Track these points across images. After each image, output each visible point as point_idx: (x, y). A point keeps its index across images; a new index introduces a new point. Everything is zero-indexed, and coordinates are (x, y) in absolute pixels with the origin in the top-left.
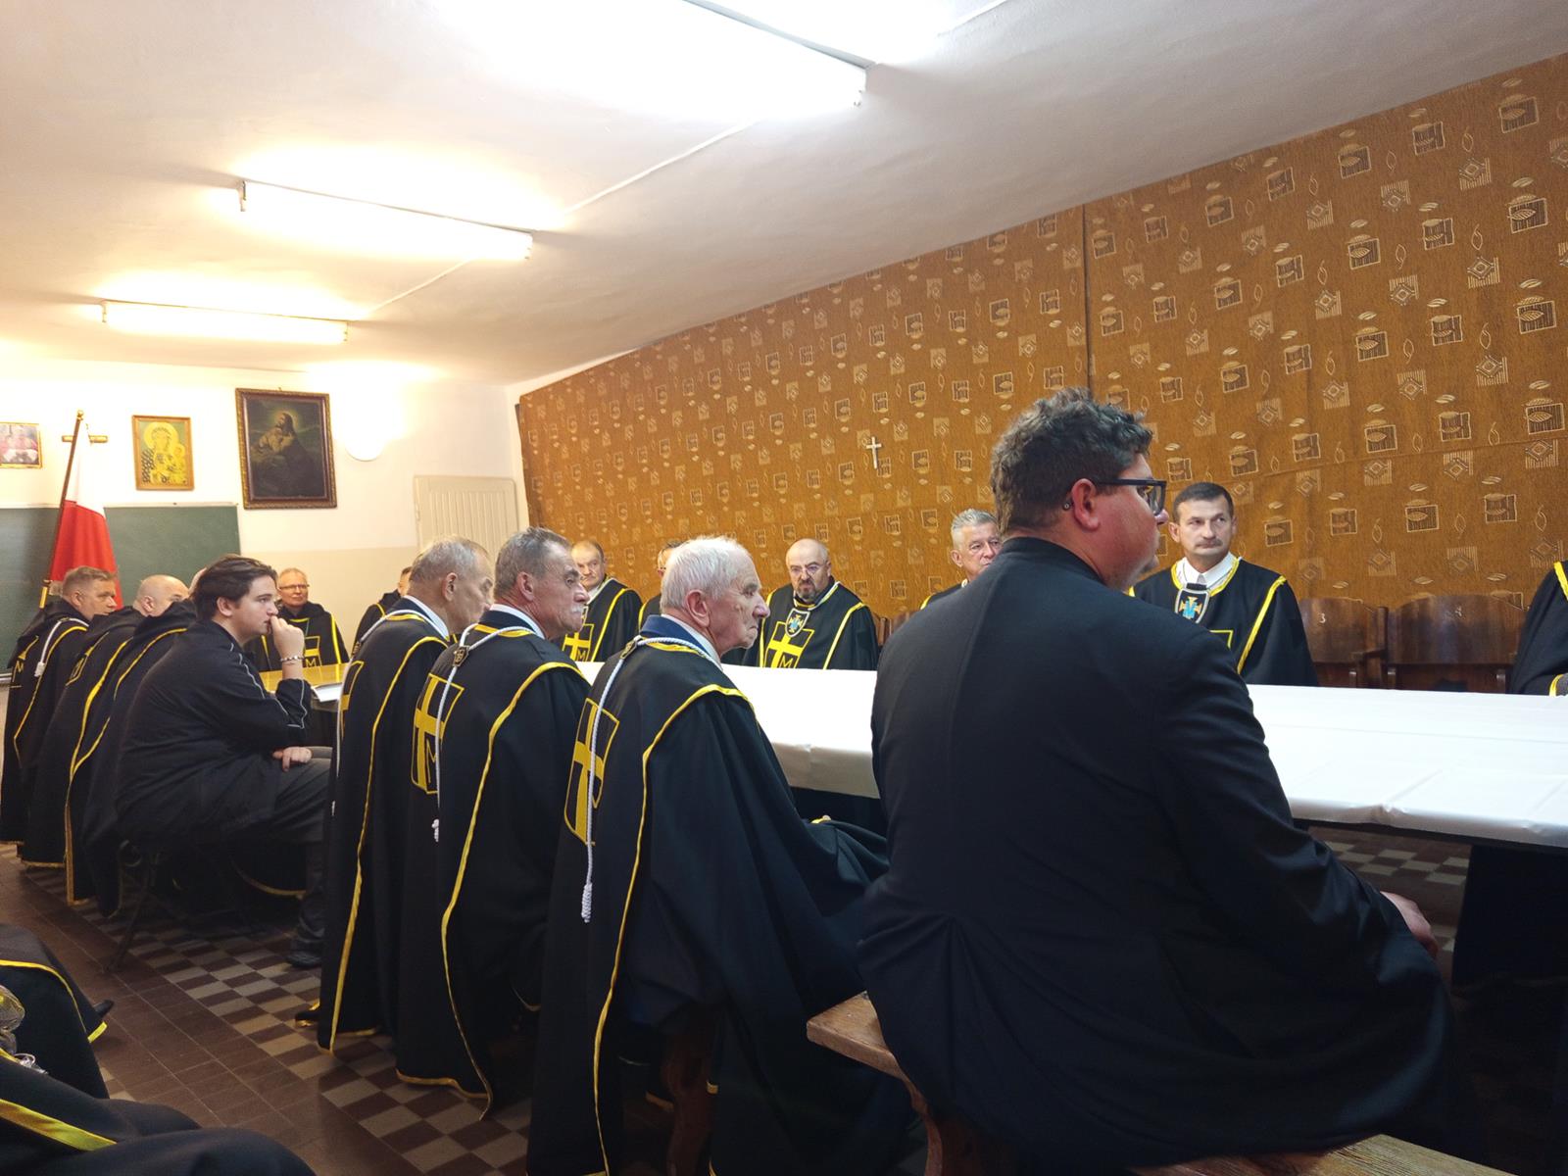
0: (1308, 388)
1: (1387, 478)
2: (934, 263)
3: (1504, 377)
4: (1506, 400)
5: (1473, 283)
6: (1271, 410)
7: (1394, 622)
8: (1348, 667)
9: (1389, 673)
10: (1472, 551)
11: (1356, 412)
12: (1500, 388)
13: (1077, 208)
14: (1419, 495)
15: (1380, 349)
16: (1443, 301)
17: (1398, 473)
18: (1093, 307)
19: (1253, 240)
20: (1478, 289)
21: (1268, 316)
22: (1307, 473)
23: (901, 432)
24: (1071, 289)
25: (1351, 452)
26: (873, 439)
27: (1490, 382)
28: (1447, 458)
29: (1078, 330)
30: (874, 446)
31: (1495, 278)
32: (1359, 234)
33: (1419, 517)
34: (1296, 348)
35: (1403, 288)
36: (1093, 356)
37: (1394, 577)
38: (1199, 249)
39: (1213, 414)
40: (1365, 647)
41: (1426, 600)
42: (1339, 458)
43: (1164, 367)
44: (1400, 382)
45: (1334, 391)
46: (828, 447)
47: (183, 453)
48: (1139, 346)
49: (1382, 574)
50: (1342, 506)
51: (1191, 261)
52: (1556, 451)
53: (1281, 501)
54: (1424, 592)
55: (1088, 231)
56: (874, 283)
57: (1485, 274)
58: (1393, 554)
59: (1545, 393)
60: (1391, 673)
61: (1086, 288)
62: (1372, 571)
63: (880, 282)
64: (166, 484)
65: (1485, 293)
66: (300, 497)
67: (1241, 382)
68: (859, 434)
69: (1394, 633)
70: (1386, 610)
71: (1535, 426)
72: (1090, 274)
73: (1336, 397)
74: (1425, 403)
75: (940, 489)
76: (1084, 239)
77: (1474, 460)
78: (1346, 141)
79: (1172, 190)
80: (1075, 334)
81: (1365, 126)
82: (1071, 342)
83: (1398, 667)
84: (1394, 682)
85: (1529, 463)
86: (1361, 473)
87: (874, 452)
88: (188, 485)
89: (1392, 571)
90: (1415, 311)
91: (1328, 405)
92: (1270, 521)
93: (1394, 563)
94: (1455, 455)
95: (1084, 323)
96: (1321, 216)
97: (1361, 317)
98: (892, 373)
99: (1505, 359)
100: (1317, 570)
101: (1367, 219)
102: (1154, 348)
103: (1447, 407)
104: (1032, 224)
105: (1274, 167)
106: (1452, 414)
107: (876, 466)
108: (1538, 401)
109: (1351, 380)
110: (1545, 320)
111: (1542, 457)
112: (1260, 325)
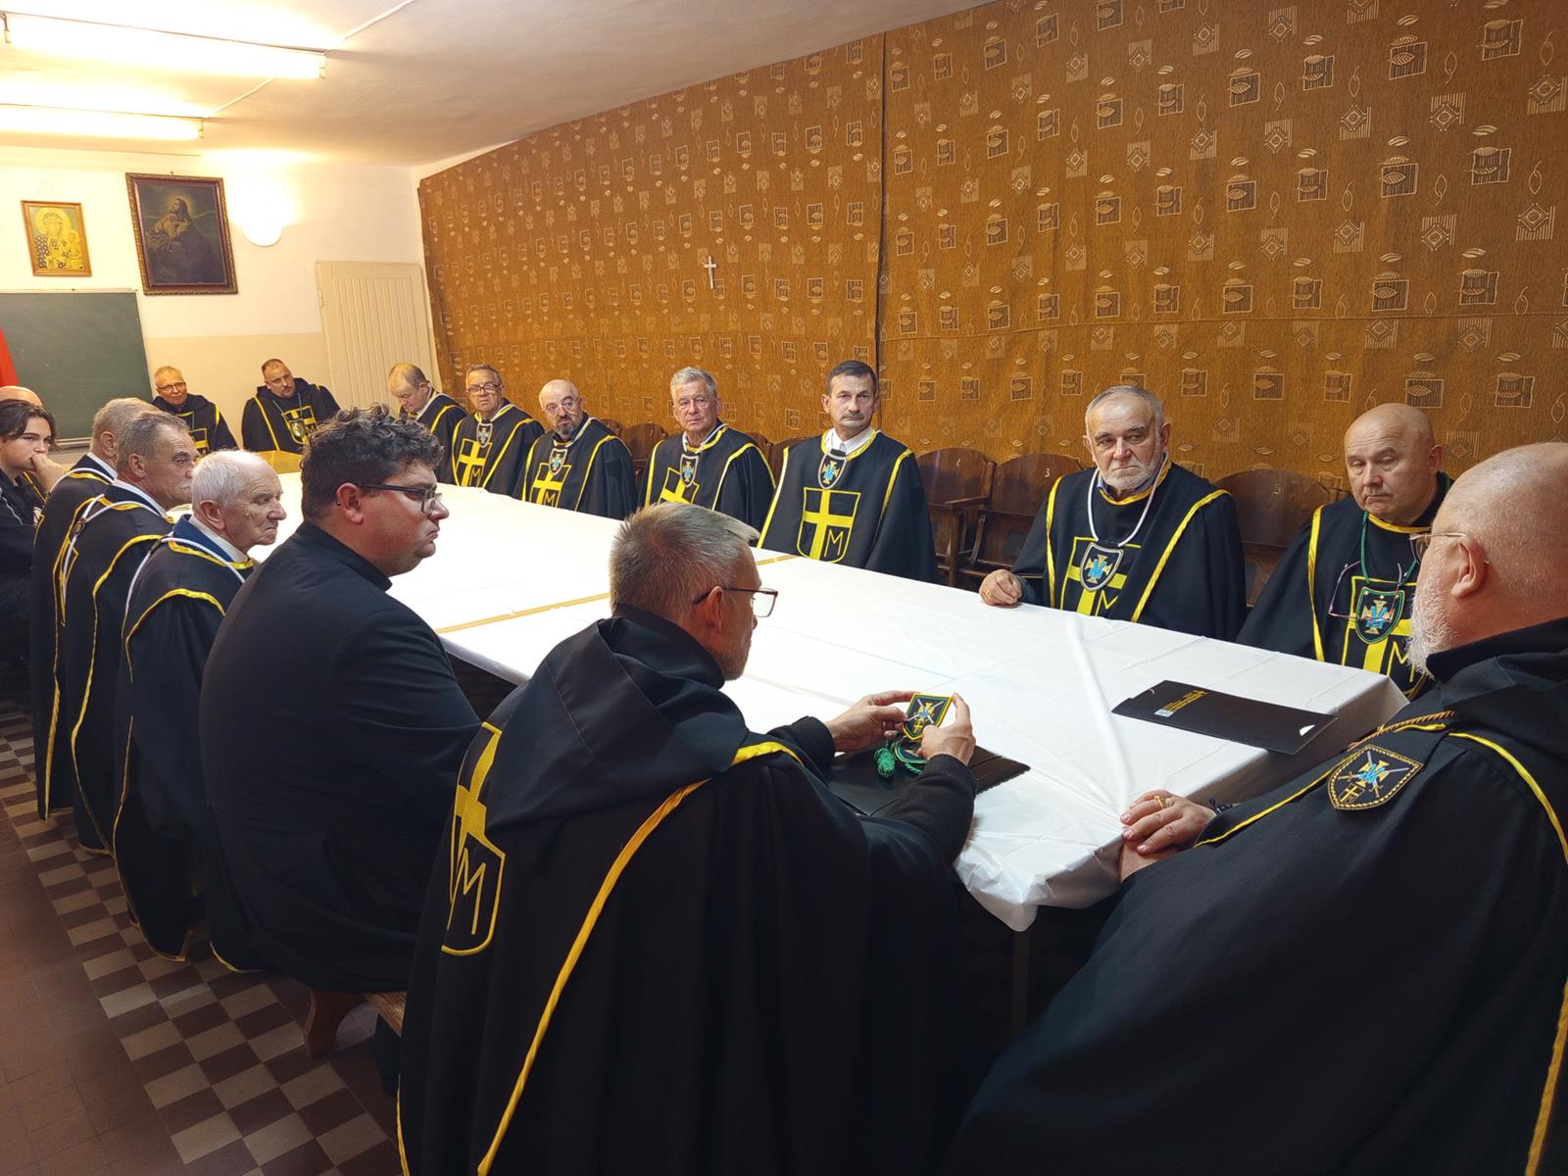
0: (1055, 248)
1: (1109, 345)
2: (761, 78)
3: (1210, 254)
4: (1209, 276)
5: (1194, 155)
6: (1024, 267)
11: (1090, 276)
12: (1205, 264)
13: (880, 35)
14: (1132, 363)
15: (1113, 215)
16: (1168, 171)
17: (1118, 340)
18: (888, 142)
19: (1021, 87)
20: (1197, 161)
21: (1027, 170)
22: (1047, 333)
23: (732, 255)
24: (871, 121)
25: (1083, 315)
26: (710, 258)
27: (1199, 258)
28: (1158, 329)
29: (876, 165)
30: (710, 266)
31: (1212, 152)
32: (1107, 92)
34: (1048, 205)
35: (1138, 153)
36: (888, 195)
38: (976, 92)
39: (978, 266)
42: (1074, 320)
43: (943, 213)
44: (1128, 249)
45: (1075, 253)
46: (673, 261)
47: (77, 240)
48: (923, 189)
50: (1071, 368)
51: (969, 104)
52: (1243, 331)
53: (1026, 358)
55: (887, 61)
56: (711, 94)
57: (1204, 147)
59: (1240, 274)
61: (883, 122)
63: (717, 93)
64: (62, 270)
65: (1204, 164)
66: (200, 283)
67: (1002, 235)
68: (699, 252)
71: (1230, 306)
72: (888, 108)
73: (1076, 259)
74: (1145, 271)
75: (764, 316)
76: (884, 69)
77: (1179, 333)
79: (958, 25)
80: (874, 170)
82: (870, 178)
85: (1221, 341)
86: (1089, 337)
87: (711, 272)
88: (86, 271)
90: (1145, 176)
91: (1069, 267)
94: (1163, 327)
95: (880, 158)
96: (1078, 70)
97: (1102, 179)
98: (726, 192)
99: (1212, 236)
100: (1049, 427)
101: (1115, 77)
102: (936, 193)
103: (1163, 279)
104: (842, 47)
105: (1044, 12)
106: (1165, 286)
107: (712, 287)
108: (1233, 282)
109: (1089, 243)
110: (1247, 201)
111: (1232, 337)
112: (1021, 179)
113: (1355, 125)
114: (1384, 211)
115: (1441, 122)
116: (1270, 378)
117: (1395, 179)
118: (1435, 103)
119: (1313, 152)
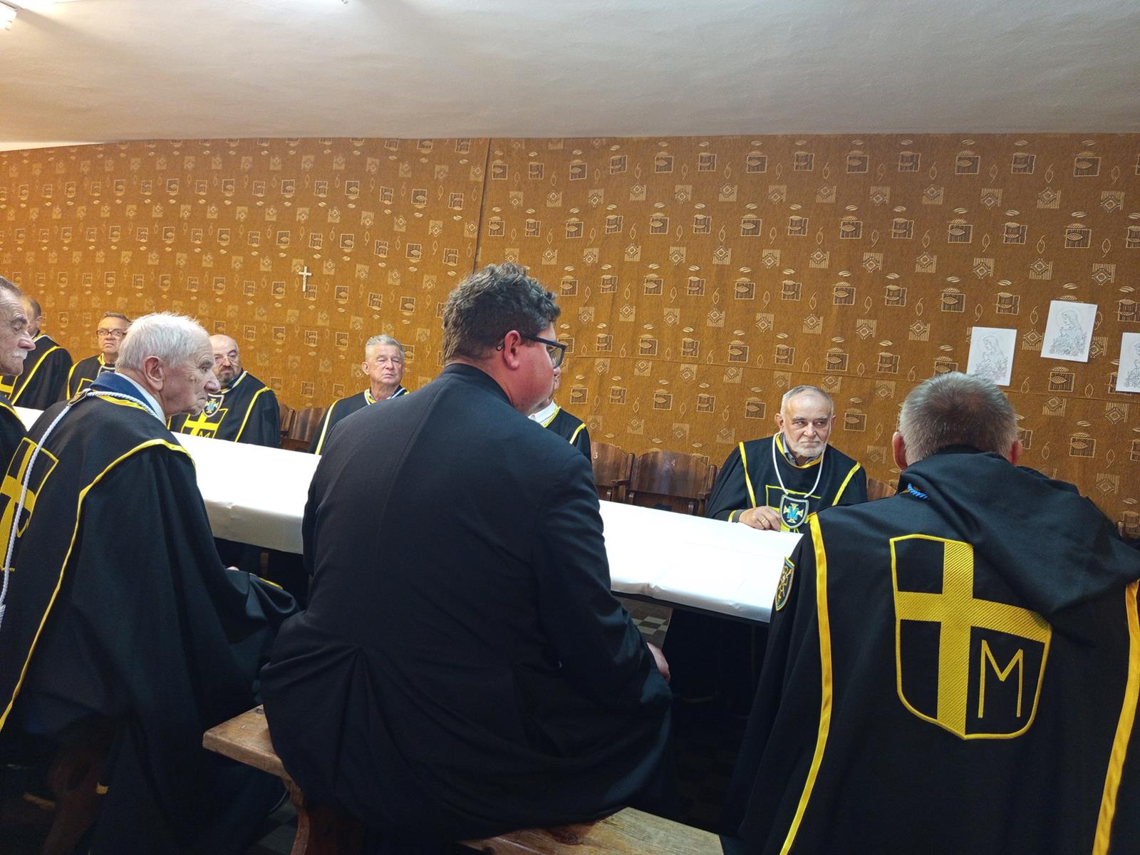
0: (612, 304)
1: (647, 373)
2: (374, 146)
3: (721, 324)
4: (720, 337)
5: (715, 261)
6: (588, 314)
7: (637, 464)
8: (605, 488)
9: (630, 496)
10: (687, 427)
11: (637, 327)
13: (486, 139)
14: (664, 387)
15: (657, 290)
16: (697, 268)
17: (654, 371)
18: (485, 213)
19: (596, 197)
20: (718, 265)
21: (596, 251)
22: (602, 360)
23: (329, 268)
24: (473, 196)
25: (630, 352)
26: (306, 268)
27: (714, 325)
28: (683, 367)
29: (473, 226)
30: (305, 273)
31: (727, 261)
32: (658, 212)
33: (661, 400)
34: (609, 276)
35: (677, 254)
36: (480, 248)
37: (641, 436)
38: (561, 193)
40: (617, 478)
41: (657, 453)
42: (623, 354)
44: (665, 313)
45: (627, 310)
46: (265, 265)
48: (512, 250)
49: (636, 432)
50: (619, 385)
51: (555, 200)
52: (741, 374)
53: (584, 375)
54: (656, 448)
55: (491, 158)
56: (325, 147)
57: (723, 257)
58: (643, 421)
59: (741, 338)
60: (631, 496)
61: (483, 198)
62: (629, 430)
65: (721, 268)
67: (573, 291)
68: (295, 261)
69: (636, 471)
70: (634, 455)
71: (732, 357)
72: (487, 189)
73: (627, 314)
74: (677, 329)
75: (353, 318)
76: (487, 163)
77: (698, 371)
78: (661, 149)
79: (551, 147)
80: (470, 229)
81: (675, 142)
82: (466, 234)
83: (636, 493)
84: (632, 501)
85: (725, 378)
86: (634, 366)
87: (304, 279)
89: (640, 432)
90: (680, 270)
91: (622, 319)
92: (575, 387)
93: (642, 427)
94: (687, 366)
95: (478, 223)
96: (639, 194)
97: (650, 266)
98: (329, 221)
99: (724, 312)
100: (598, 424)
101: (665, 204)
102: (522, 253)
103: (688, 335)
104: (452, 140)
105: (617, 152)
106: (690, 340)
107: (304, 290)
108: (737, 342)
109: (638, 306)
110: (748, 294)
111: (733, 376)
112: (591, 255)
113: (819, 261)
114: (835, 312)
115: (870, 267)
116: (757, 405)
117: (843, 295)
118: (866, 256)
119: (793, 272)
